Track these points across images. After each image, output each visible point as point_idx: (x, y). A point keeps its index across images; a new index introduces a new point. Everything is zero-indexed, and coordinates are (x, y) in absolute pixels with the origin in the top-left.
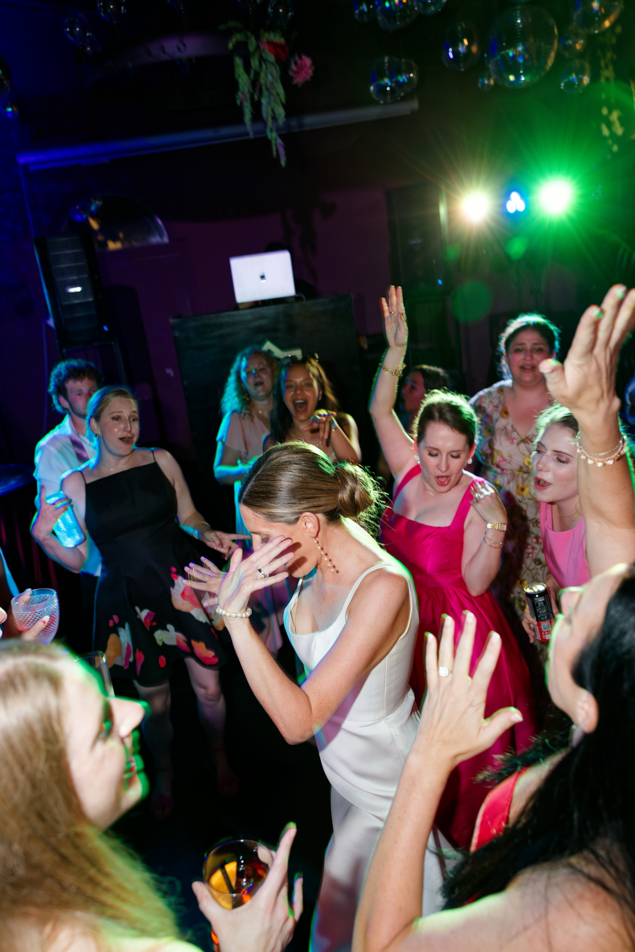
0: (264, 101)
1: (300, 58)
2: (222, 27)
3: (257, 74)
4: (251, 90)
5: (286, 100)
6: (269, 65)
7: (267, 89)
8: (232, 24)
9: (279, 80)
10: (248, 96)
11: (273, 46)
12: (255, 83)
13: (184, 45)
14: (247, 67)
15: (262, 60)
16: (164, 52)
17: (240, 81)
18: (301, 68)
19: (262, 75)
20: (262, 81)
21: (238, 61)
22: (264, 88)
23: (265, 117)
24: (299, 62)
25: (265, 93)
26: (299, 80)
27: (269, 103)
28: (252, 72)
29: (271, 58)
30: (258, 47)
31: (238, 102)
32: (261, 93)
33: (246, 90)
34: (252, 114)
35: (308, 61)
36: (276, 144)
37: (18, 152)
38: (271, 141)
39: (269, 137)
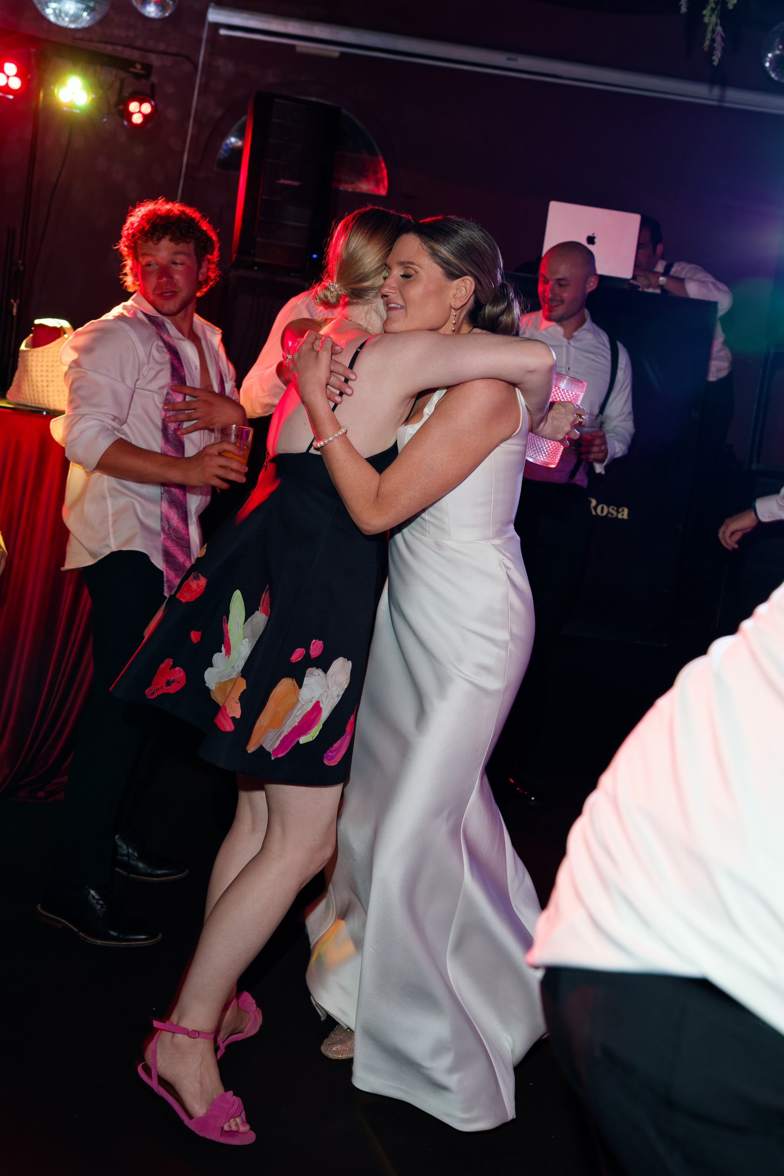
36: (713, 31)
37: (212, 4)
38: (706, 25)
39: (706, 20)
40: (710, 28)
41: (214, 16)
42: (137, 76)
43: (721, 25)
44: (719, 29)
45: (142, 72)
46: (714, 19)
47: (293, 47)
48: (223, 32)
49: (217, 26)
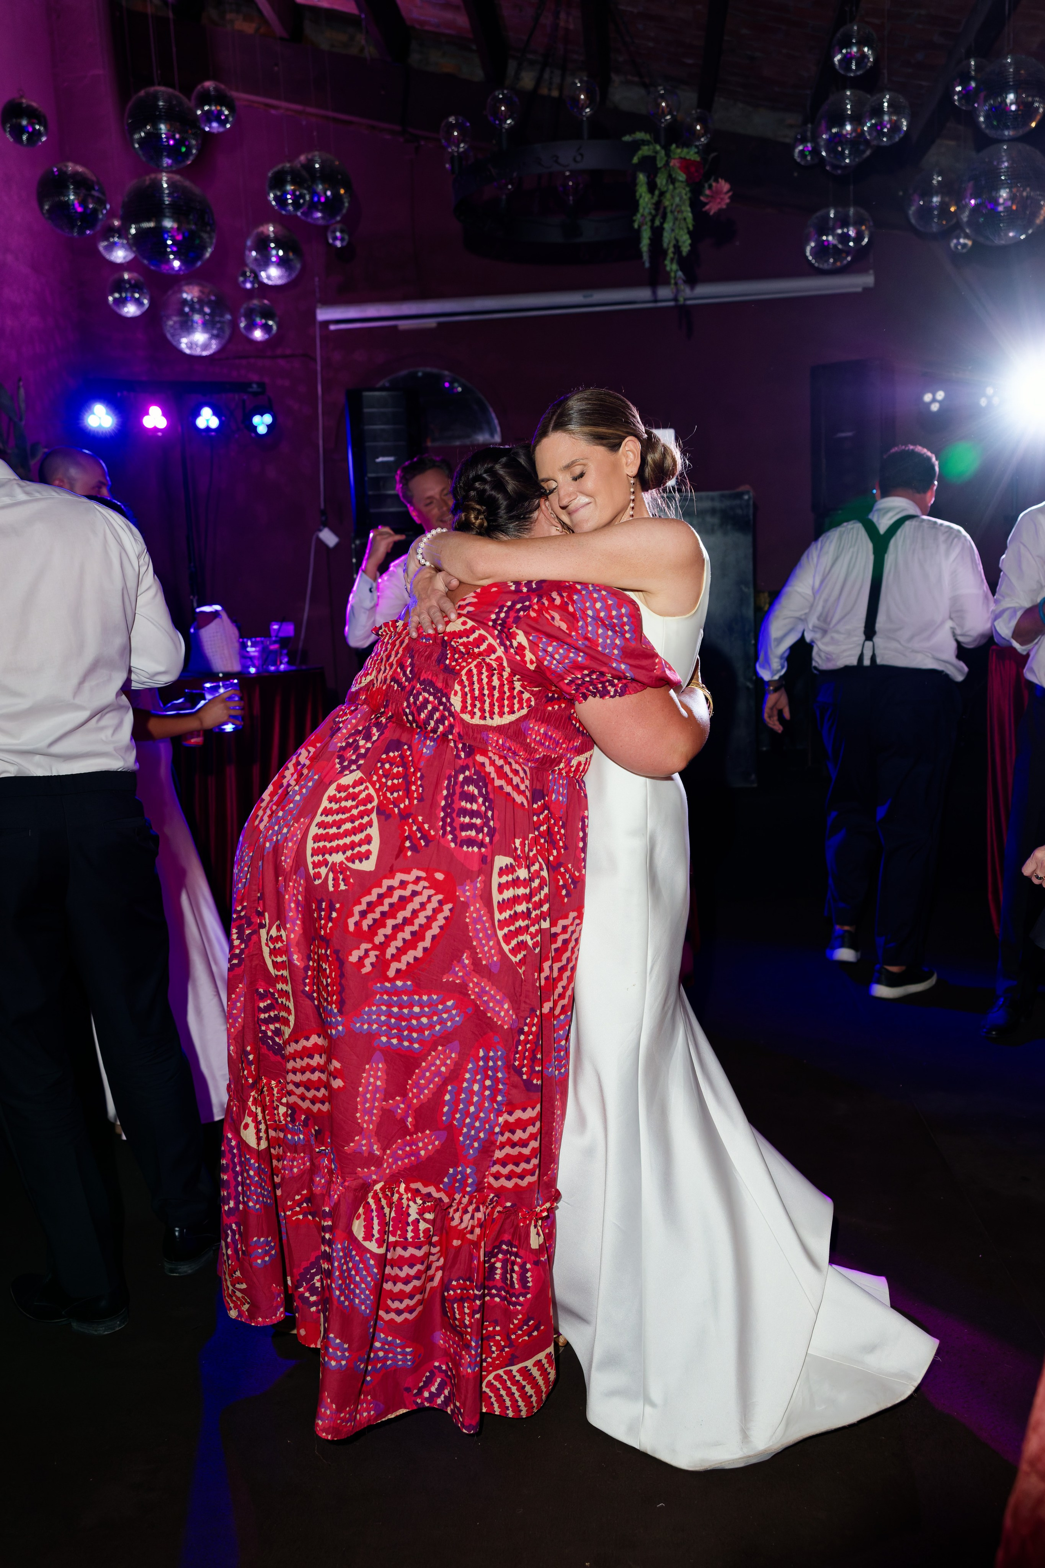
0: (667, 226)
1: (716, 181)
2: (627, 138)
3: (662, 194)
4: (653, 212)
5: (693, 226)
6: (677, 184)
7: (672, 212)
8: (640, 135)
9: (687, 203)
10: (648, 218)
11: (686, 165)
12: (658, 205)
13: (582, 155)
14: (652, 187)
15: (672, 180)
16: (556, 162)
17: (641, 201)
18: (716, 194)
19: (668, 195)
20: (667, 203)
21: (642, 178)
22: (668, 210)
23: (665, 245)
24: (714, 184)
25: (670, 217)
26: (713, 208)
27: (673, 230)
28: (657, 193)
29: (682, 177)
30: (667, 164)
31: (636, 226)
32: (664, 218)
33: (647, 211)
34: (650, 239)
35: (725, 186)
36: (675, 277)
37: (319, 305)
38: (668, 273)
39: (668, 268)
40: (672, 274)
41: (323, 314)
42: (255, 394)
43: (681, 270)
44: (680, 273)
45: (259, 390)
46: (675, 267)
47: (395, 327)
48: (332, 327)
49: (327, 323)
